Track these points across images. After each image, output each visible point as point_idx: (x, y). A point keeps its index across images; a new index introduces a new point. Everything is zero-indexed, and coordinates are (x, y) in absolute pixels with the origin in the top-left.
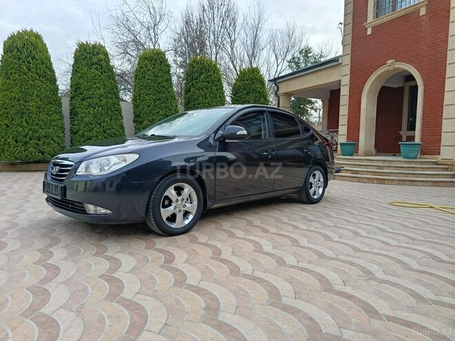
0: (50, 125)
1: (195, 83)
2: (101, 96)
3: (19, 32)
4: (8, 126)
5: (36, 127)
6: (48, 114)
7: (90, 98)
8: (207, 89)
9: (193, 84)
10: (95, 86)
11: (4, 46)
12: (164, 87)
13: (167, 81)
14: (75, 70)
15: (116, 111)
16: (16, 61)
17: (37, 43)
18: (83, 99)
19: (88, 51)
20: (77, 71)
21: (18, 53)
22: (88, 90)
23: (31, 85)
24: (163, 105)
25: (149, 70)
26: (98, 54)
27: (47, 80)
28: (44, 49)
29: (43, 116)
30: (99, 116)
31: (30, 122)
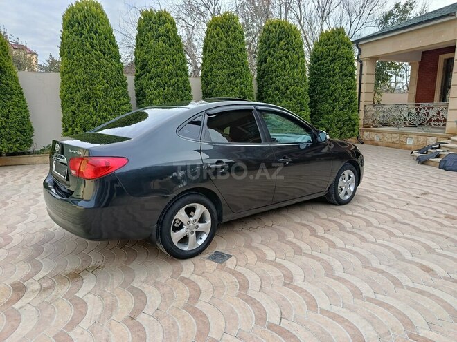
0: (119, 110)
1: (272, 52)
2: (171, 73)
3: (77, 2)
4: (74, 113)
5: (105, 114)
6: (115, 98)
7: (158, 76)
8: (287, 57)
9: (269, 53)
10: (163, 62)
11: (64, 20)
12: (238, 58)
13: (241, 50)
14: (140, 44)
15: (186, 90)
16: (78, 37)
17: (98, 14)
18: (151, 78)
19: (153, 20)
20: (142, 45)
21: (80, 28)
22: (156, 67)
23: (96, 65)
24: (238, 81)
25: (221, 39)
26: (165, 23)
27: (111, 57)
28: (106, 22)
29: (111, 101)
30: (169, 97)
31: (98, 107)
